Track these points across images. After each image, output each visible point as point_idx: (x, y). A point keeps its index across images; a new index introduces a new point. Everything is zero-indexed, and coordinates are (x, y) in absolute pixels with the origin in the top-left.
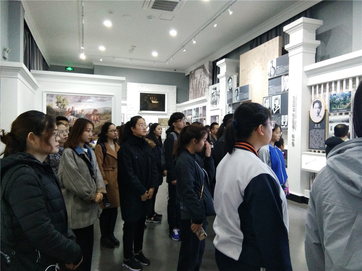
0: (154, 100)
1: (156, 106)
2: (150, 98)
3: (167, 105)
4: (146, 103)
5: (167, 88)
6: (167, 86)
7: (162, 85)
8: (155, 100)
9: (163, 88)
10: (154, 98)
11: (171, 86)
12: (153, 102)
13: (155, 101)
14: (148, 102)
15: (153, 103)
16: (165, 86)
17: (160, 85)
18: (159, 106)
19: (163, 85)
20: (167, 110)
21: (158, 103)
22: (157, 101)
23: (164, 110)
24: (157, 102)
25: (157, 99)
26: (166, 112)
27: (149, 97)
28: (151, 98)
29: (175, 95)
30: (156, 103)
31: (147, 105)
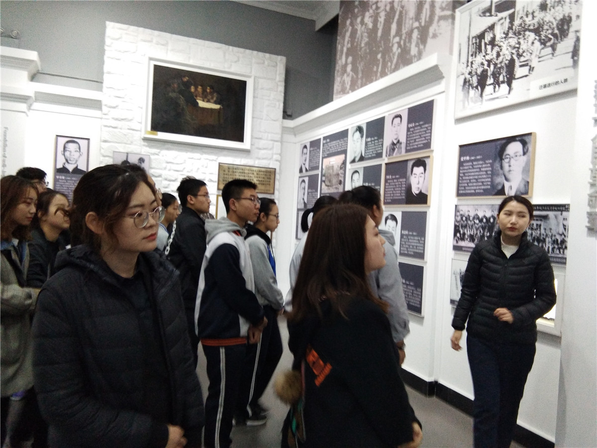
0: (205, 98)
1: (212, 121)
2: (193, 89)
3: (253, 121)
4: (174, 103)
5: (254, 60)
6: (255, 52)
7: (236, 49)
8: (209, 97)
9: (238, 58)
10: (204, 91)
11: (267, 55)
12: (202, 104)
13: (208, 101)
14: (182, 101)
15: (204, 109)
16: (248, 51)
17: (231, 48)
18: (222, 121)
19: (242, 50)
20: (252, 137)
21: (219, 111)
22: (216, 103)
23: (240, 138)
24: (217, 107)
25: (215, 94)
26: (246, 144)
27: (187, 85)
28: (196, 88)
29: (281, 88)
30: (212, 110)
31: (179, 115)
